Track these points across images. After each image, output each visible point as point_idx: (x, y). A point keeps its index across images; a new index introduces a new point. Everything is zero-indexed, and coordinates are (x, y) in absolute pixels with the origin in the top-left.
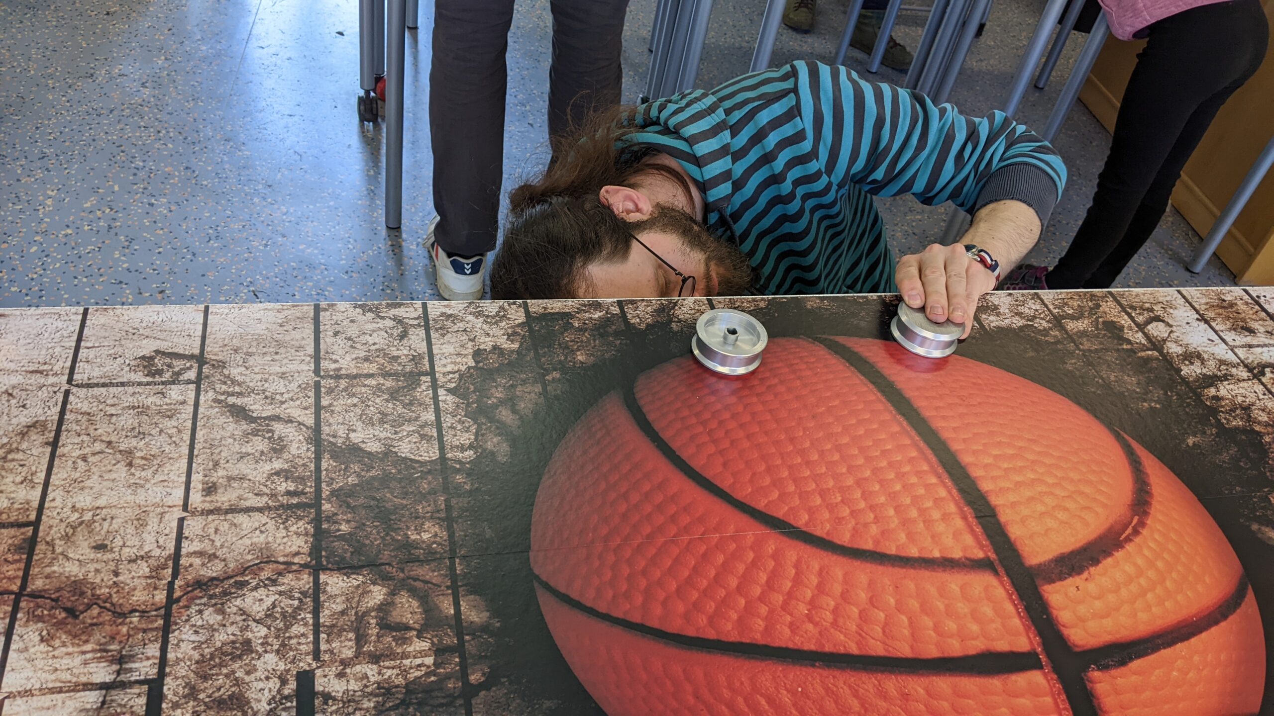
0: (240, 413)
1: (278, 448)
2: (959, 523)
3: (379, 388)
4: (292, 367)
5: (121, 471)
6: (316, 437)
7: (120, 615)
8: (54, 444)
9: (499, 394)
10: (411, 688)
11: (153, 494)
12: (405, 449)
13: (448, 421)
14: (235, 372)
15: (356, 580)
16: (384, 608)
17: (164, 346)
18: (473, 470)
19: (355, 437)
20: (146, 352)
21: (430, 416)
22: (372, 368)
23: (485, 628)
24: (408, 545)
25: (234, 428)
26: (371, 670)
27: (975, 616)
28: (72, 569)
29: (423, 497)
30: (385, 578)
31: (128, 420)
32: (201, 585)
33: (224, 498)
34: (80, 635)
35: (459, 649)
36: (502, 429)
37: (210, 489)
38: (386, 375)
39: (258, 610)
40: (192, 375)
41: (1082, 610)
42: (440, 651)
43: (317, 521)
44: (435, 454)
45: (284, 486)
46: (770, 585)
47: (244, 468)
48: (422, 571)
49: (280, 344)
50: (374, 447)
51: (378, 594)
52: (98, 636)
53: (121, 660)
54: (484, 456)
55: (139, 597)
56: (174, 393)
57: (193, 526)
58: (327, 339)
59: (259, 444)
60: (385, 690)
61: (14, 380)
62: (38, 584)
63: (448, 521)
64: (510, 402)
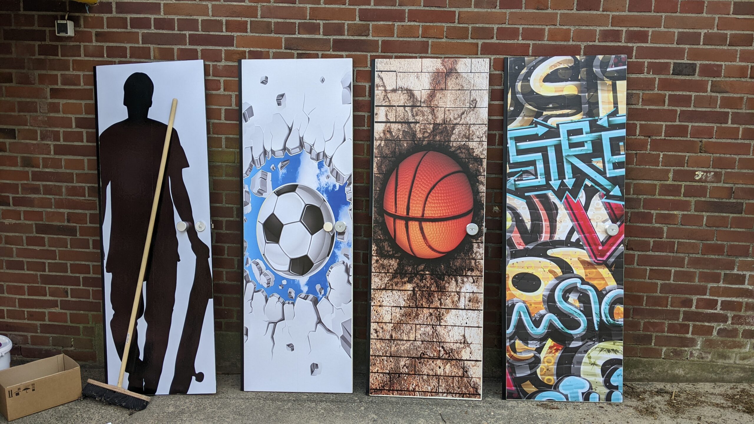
0: (463, 113)
1: (455, 119)
2: (431, 215)
3: (466, 133)
4: (472, 121)
5: (453, 99)
6: (457, 124)
7: (430, 102)
8: (459, 90)
9: (463, 151)
10: (416, 134)
11: (449, 103)
12: (453, 136)
13: (458, 143)
14: (472, 112)
15: (432, 129)
16: (427, 132)
17: (478, 102)
18: (448, 145)
19: (456, 129)
20: (477, 99)
21: (459, 140)
22: (471, 132)
23: (422, 144)
24: (436, 135)
25: (460, 113)
26: (419, 130)
27: (415, 210)
28: (438, 95)
29: (444, 138)
30: (431, 132)
31: (463, 98)
32: (433, 110)
33: (447, 112)
34: (428, 97)
35: (420, 140)
36: (456, 150)
37: (449, 110)
38: (469, 134)
39: (429, 117)
40: (471, 106)
41: (414, 226)
42: (420, 138)
43: (442, 124)
44: (452, 140)
45: (448, 120)
46: (423, 183)
47: (452, 114)
48: (432, 137)
49: (477, 119)
50: (454, 132)
51: (429, 131)
52: (428, 99)
53: (424, 102)
54: (451, 147)
55: (432, 103)
56: (468, 104)
57: (443, 109)
58: (478, 126)
59: (456, 116)
60: (416, 131)
61: (472, 83)
62: (436, 91)
63: (439, 141)
64: (462, 152)
